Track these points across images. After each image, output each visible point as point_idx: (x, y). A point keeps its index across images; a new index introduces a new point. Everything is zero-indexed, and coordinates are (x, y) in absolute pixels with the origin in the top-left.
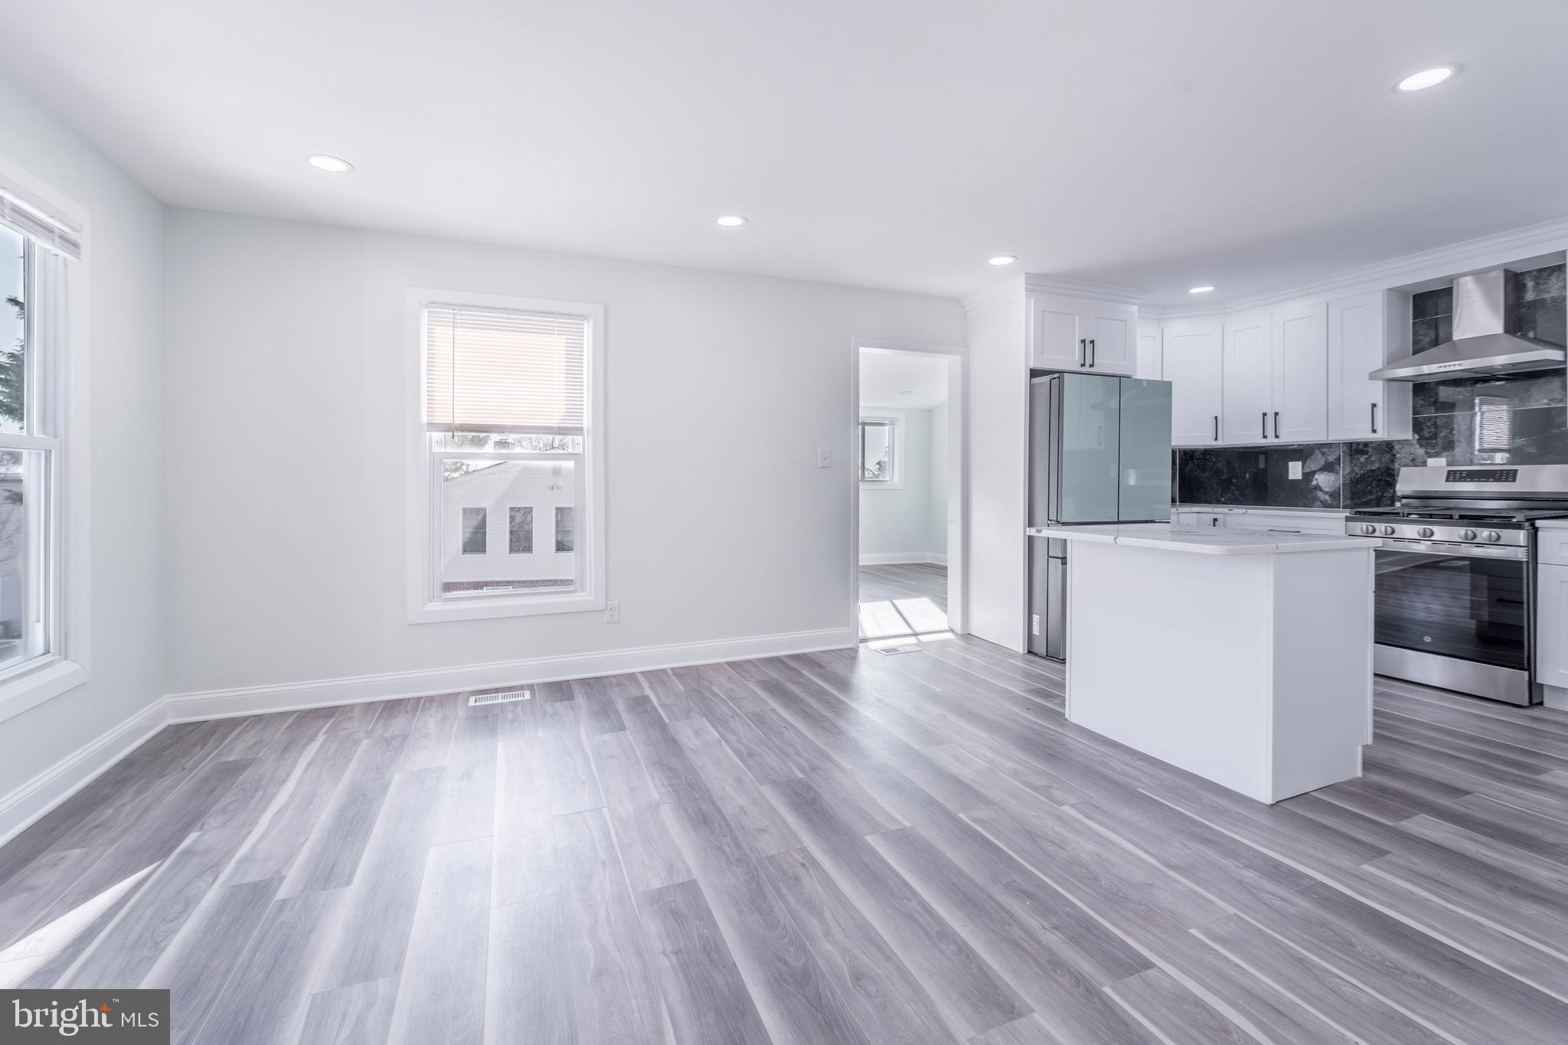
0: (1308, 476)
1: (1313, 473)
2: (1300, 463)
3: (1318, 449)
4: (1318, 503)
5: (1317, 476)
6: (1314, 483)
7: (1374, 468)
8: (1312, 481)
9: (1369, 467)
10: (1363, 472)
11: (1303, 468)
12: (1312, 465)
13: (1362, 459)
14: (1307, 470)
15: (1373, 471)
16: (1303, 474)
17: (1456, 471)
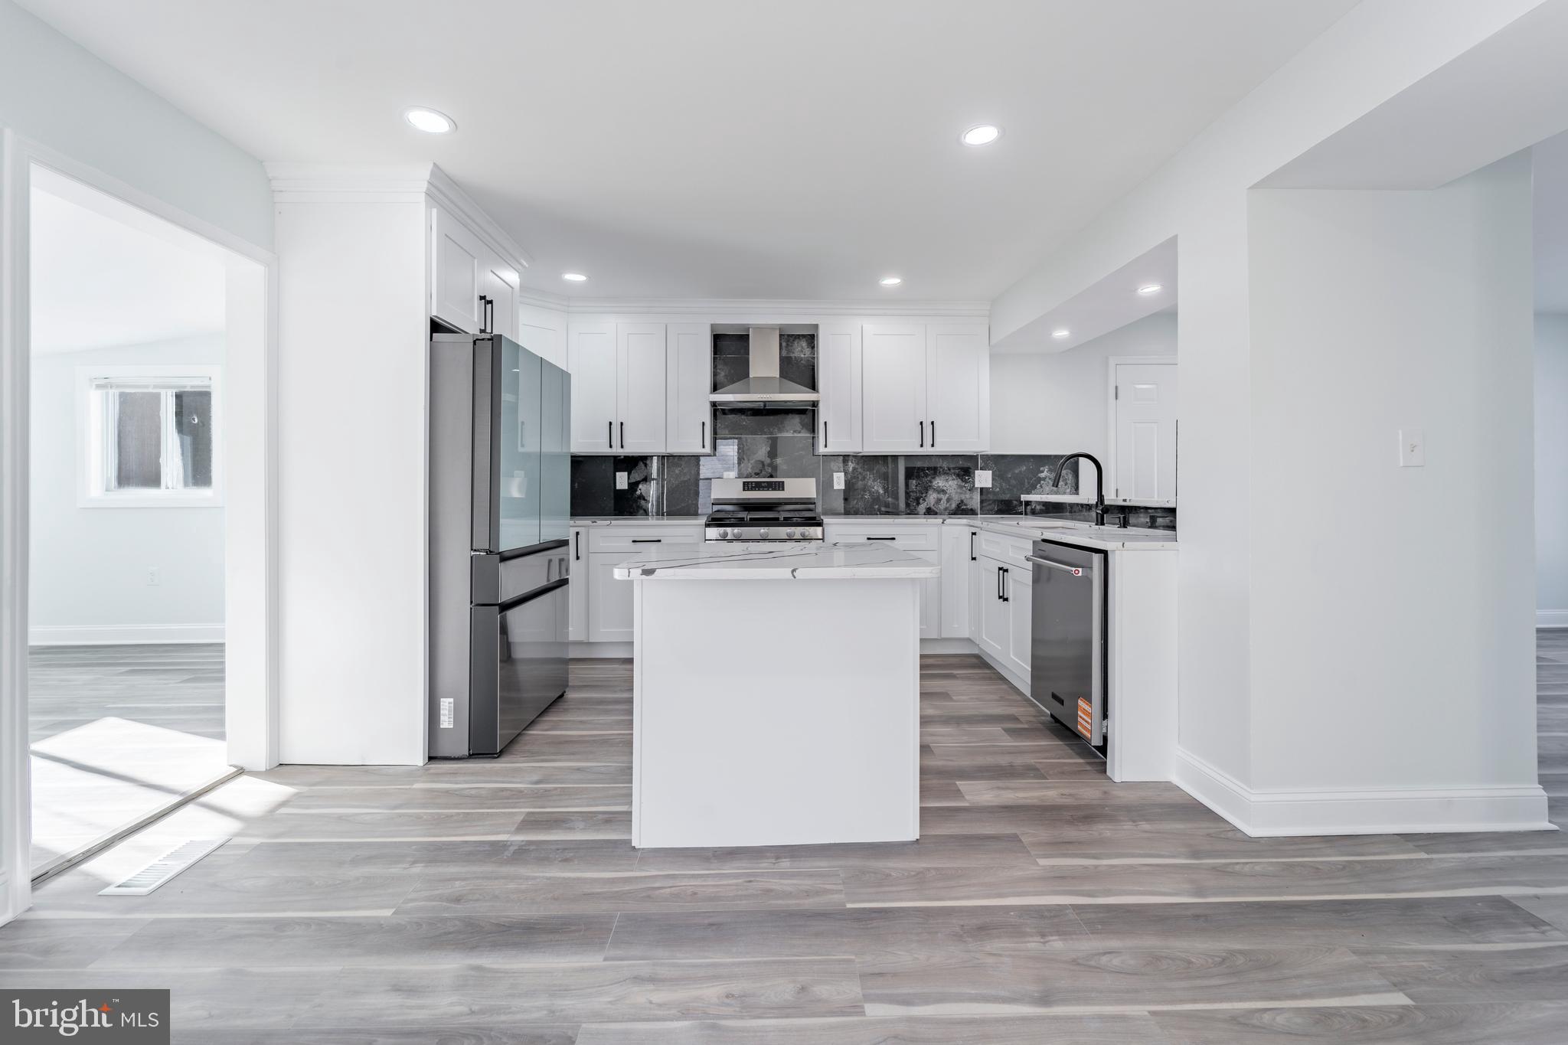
0: (633, 486)
1: (637, 483)
2: (626, 473)
3: (642, 461)
4: (642, 512)
5: (640, 486)
6: (638, 492)
7: (686, 479)
8: (636, 490)
9: (682, 479)
10: (677, 482)
11: (629, 478)
12: (637, 476)
13: (677, 472)
14: (633, 481)
15: (685, 482)
16: (629, 484)
17: (748, 482)
